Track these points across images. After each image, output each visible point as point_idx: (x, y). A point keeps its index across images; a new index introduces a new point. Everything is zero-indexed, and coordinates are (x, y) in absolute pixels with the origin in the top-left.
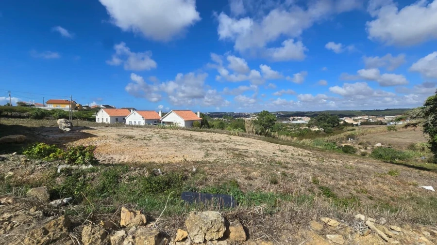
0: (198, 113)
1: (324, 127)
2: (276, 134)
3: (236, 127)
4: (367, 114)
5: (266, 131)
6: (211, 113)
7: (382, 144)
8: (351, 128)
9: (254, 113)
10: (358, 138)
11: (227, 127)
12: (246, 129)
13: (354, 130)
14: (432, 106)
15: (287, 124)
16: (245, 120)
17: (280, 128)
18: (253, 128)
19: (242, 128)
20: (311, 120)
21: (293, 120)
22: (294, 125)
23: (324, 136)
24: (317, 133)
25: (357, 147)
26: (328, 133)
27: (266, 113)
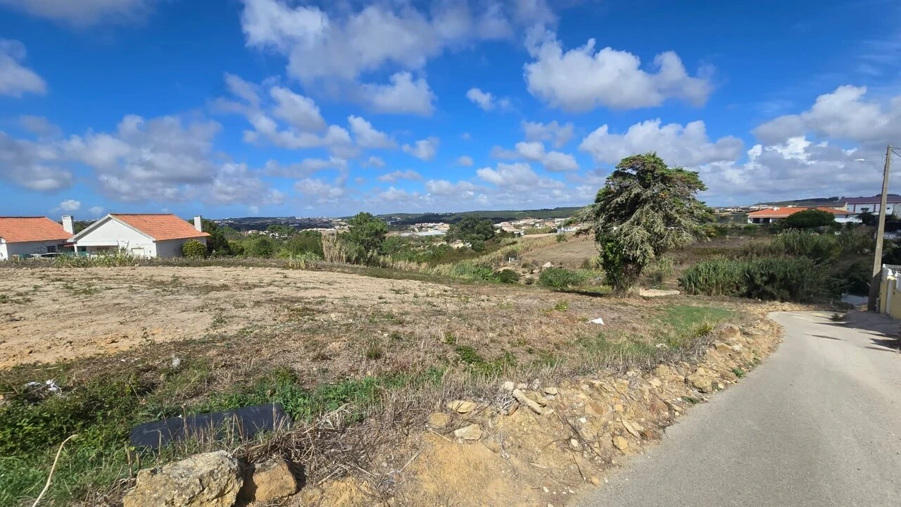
0: (197, 221)
1: (472, 240)
2: (388, 259)
3: (301, 249)
4: (533, 217)
5: (369, 255)
6: (235, 220)
7: (552, 263)
8: (510, 240)
9: (343, 219)
10: (521, 256)
11: (279, 251)
12: (325, 253)
13: (515, 243)
14: (602, 203)
15: (410, 238)
16: (324, 233)
17: (398, 246)
18: (340, 249)
19: (315, 252)
20: (451, 229)
21: (421, 229)
22: (422, 240)
23: (472, 256)
24: (461, 251)
25: (520, 271)
26: (478, 251)
27: (366, 218)
